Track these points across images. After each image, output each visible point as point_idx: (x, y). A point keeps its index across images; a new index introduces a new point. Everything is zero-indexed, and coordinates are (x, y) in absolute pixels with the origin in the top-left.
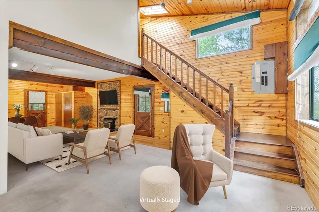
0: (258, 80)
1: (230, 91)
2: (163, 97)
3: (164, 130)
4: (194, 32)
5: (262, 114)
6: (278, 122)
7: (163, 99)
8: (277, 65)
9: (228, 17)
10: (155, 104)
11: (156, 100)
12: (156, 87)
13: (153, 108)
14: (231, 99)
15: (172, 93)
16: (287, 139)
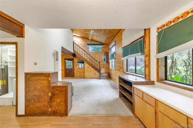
0: (103, 60)
1: (99, 63)
2: (78, 63)
3: (78, 74)
4: (88, 44)
5: (104, 68)
6: (107, 69)
7: (78, 64)
8: (107, 57)
9: (97, 43)
10: (75, 65)
11: (75, 64)
12: (75, 60)
13: (74, 67)
14: (100, 64)
15: (85, 62)
16: (108, 73)
